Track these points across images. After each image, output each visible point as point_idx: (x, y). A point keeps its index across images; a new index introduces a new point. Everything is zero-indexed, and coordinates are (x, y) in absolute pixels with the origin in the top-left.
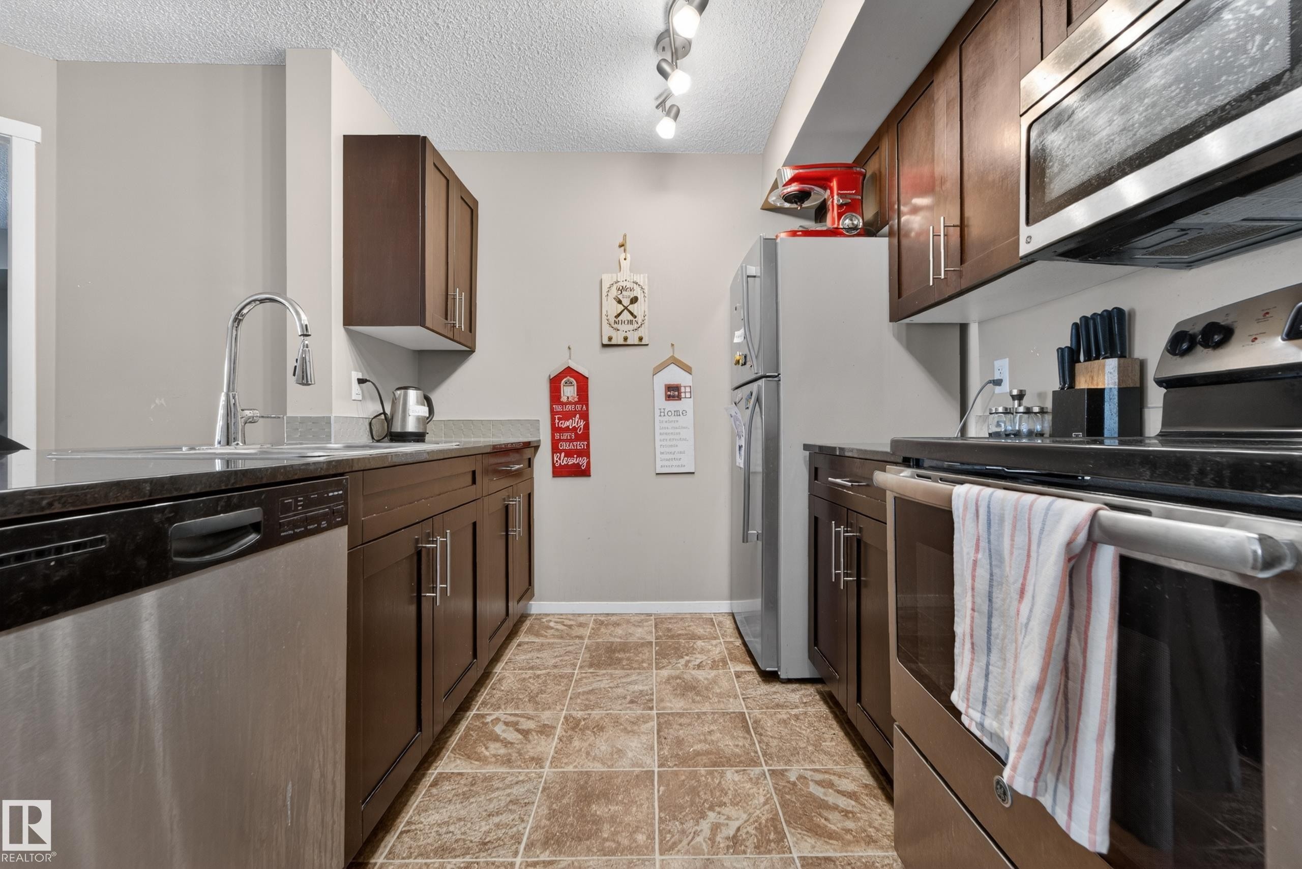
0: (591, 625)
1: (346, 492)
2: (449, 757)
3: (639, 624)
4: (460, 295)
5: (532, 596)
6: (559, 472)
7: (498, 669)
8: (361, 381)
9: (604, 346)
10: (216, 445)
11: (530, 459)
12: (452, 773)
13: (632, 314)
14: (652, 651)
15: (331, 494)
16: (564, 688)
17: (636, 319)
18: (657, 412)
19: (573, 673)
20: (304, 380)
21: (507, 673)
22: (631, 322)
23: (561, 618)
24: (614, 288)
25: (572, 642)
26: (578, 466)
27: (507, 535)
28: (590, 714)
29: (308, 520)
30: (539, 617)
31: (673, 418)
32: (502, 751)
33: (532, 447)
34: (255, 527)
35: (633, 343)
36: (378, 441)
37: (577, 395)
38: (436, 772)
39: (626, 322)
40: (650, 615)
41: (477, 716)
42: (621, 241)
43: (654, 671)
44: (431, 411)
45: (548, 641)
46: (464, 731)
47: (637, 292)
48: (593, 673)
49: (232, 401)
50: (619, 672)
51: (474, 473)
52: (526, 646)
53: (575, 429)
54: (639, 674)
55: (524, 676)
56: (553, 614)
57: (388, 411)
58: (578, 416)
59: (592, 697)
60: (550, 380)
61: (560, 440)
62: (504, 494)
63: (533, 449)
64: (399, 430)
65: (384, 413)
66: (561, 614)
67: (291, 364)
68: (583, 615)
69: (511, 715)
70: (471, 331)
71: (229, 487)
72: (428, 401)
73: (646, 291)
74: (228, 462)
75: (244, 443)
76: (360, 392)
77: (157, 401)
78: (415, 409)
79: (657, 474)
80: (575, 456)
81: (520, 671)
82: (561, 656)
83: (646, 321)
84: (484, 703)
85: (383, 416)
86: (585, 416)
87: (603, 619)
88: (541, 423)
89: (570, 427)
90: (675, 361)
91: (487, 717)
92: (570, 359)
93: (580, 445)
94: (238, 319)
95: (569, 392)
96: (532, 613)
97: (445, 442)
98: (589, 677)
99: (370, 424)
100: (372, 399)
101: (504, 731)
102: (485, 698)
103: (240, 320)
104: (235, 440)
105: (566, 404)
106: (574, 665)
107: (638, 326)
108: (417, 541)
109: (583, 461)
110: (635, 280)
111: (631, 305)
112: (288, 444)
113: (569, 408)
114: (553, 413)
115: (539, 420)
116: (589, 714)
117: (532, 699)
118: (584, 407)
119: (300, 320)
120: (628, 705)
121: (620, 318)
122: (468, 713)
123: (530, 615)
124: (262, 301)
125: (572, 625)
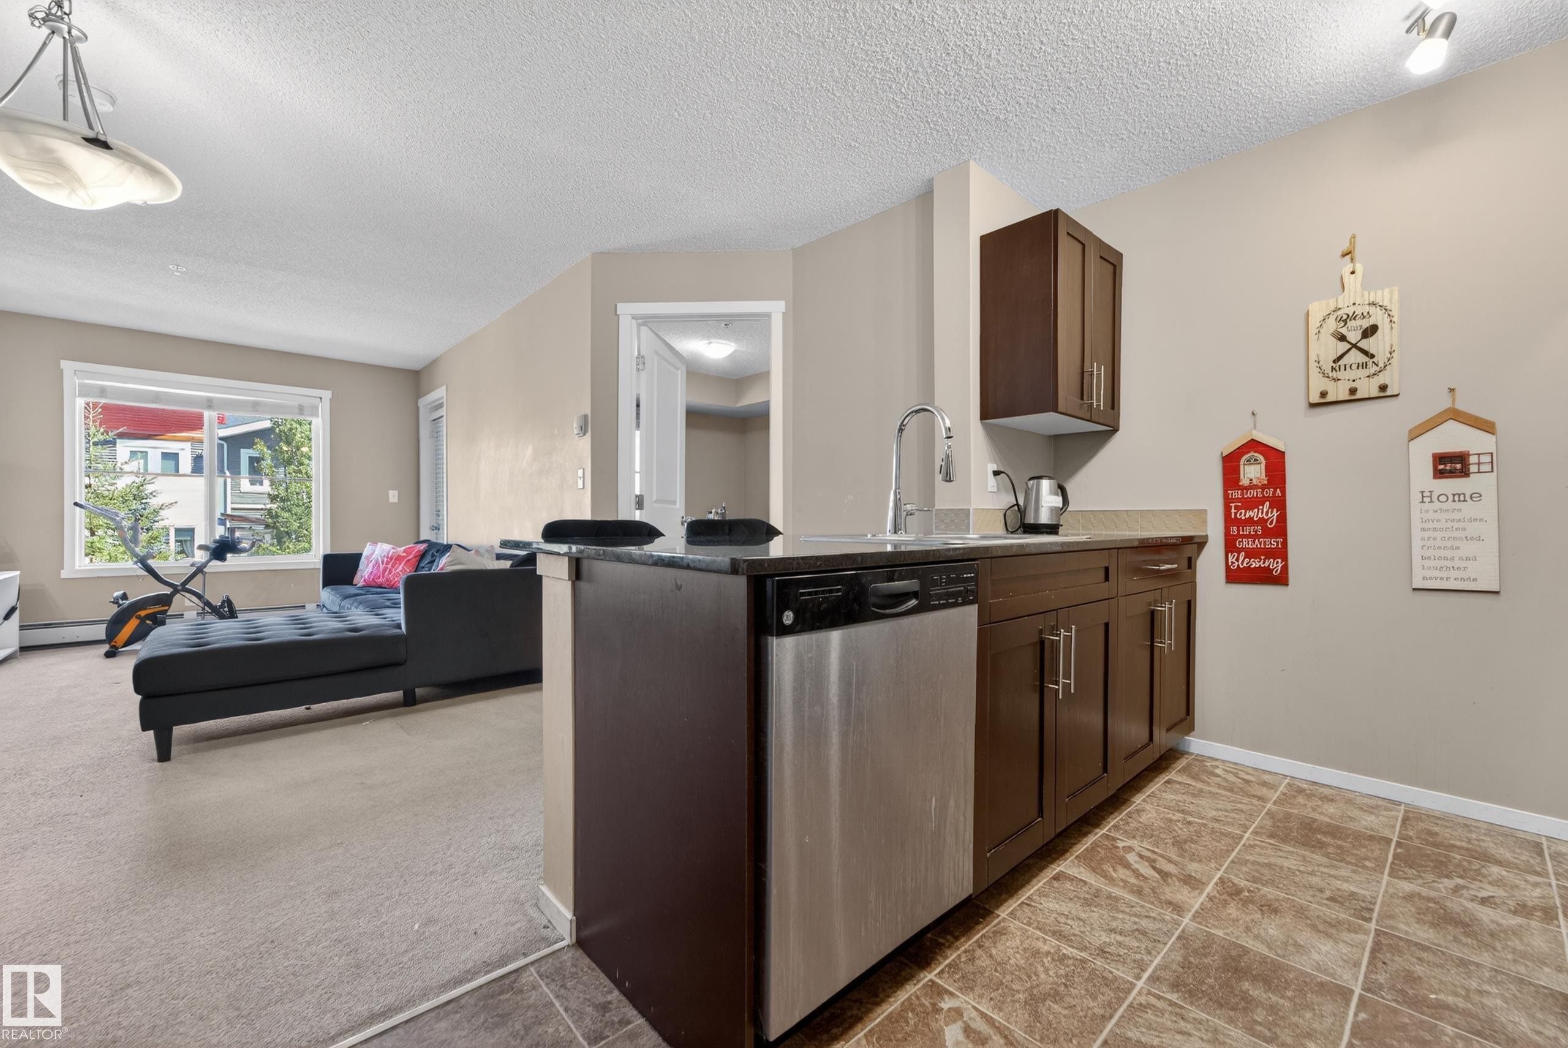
0: (1281, 788)
1: (977, 575)
2: (1072, 861)
3: (1372, 809)
4: (1099, 369)
5: (1191, 729)
6: (1234, 576)
7: (1138, 799)
8: (996, 473)
9: (1313, 406)
10: (888, 534)
11: (1190, 559)
12: (1076, 877)
13: (1365, 353)
14: (1388, 851)
15: (965, 576)
16: (1225, 848)
17: (1375, 360)
18: (1416, 497)
19: (1242, 837)
20: (948, 478)
21: (1148, 807)
22: (1365, 365)
23: (1236, 768)
24: (1332, 318)
25: (1246, 800)
26: (1268, 570)
27: (1152, 647)
28: (1259, 890)
29: (949, 595)
30: (1201, 759)
31: (1450, 505)
32: (1133, 880)
33: (1194, 543)
34: (915, 595)
35: (1367, 396)
36: (1012, 533)
37: (1266, 476)
38: (1059, 869)
39: (1354, 367)
40: (1400, 804)
41: (1106, 837)
42: (1345, 247)
43: (1386, 877)
44: (1066, 501)
45: (1210, 789)
46: (1091, 844)
47: (1378, 317)
48: (1272, 845)
49: (898, 497)
50: (1318, 858)
51: (1107, 569)
52: (1178, 786)
53: (1263, 522)
54: (1354, 871)
55: (1170, 816)
56: (1224, 761)
57: (1021, 502)
58: (1268, 503)
59: (1266, 871)
60: (1223, 457)
61: (1238, 536)
62: (1149, 597)
63: (1195, 546)
64: (1032, 522)
65: (1018, 505)
66: (1236, 764)
67: (938, 462)
68: (1270, 773)
69: (1149, 850)
70: (1113, 408)
71: (901, 563)
72: (1062, 490)
73: (1395, 313)
74: (895, 546)
75: (906, 532)
76: (995, 485)
77: (849, 498)
78: (1048, 499)
79: (1414, 589)
80: (1263, 557)
81: (1165, 810)
82: (1227, 811)
83: (1395, 361)
84: (1116, 827)
85: (1016, 507)
86: (1280, 504)
87: (1305, 786)
88: (1209, 514)
89: (1255, 519)
90: (1455, 415)
91: (1118, 841)
92: (1255, 429)
93: (1272, 543)
94: (901, 430)
95: (1253, 472)
96: (1191, 750)
97: (1072, 535)
98: (1267, 849)
99: (1005, 515)
100: (1006, 491)
101: (1136, 862)
102: (1118, 822)
103: (902, 430)
104: (900, 530)
105: (1247, 488)
106: (1245, 828)
107: (1378, 369)
108: (1041, 632)
109: (1276, 566)
110: (1372, 300)
111: (1364, 340)
112: (936, 534)
113: (1253, 493)
114: (1227, 501)
115: (1206, 510)
116: (1257, 888)
117: (1179, 843)
118: (1278, 491)
119: (944, 423)
120: (1325, 902)
121: (1341, 363)
122: (1097, 830)
123: (1188, 753)
124: (917, 412)
125: (1251, 781)
